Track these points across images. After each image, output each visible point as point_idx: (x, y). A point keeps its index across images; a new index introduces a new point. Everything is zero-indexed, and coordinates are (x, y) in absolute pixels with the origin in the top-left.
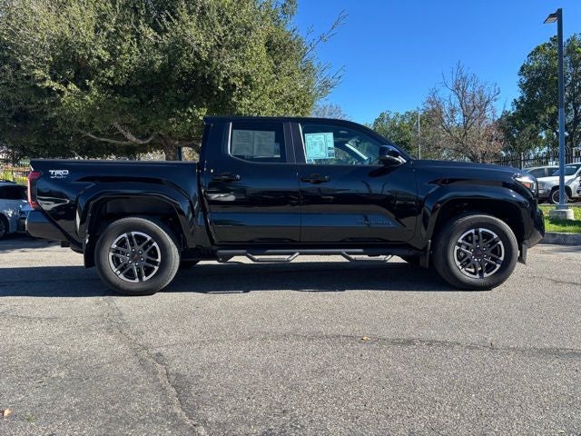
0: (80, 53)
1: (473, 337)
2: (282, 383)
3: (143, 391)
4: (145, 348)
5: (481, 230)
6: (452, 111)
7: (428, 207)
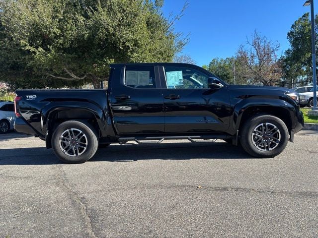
0: (44, 31)
1: (262, 185)
2: (151, 214)
3: (72, 220)
4: (76, 194)
5: (267, 124)
6: (252, 57)
7: (237, 111)
